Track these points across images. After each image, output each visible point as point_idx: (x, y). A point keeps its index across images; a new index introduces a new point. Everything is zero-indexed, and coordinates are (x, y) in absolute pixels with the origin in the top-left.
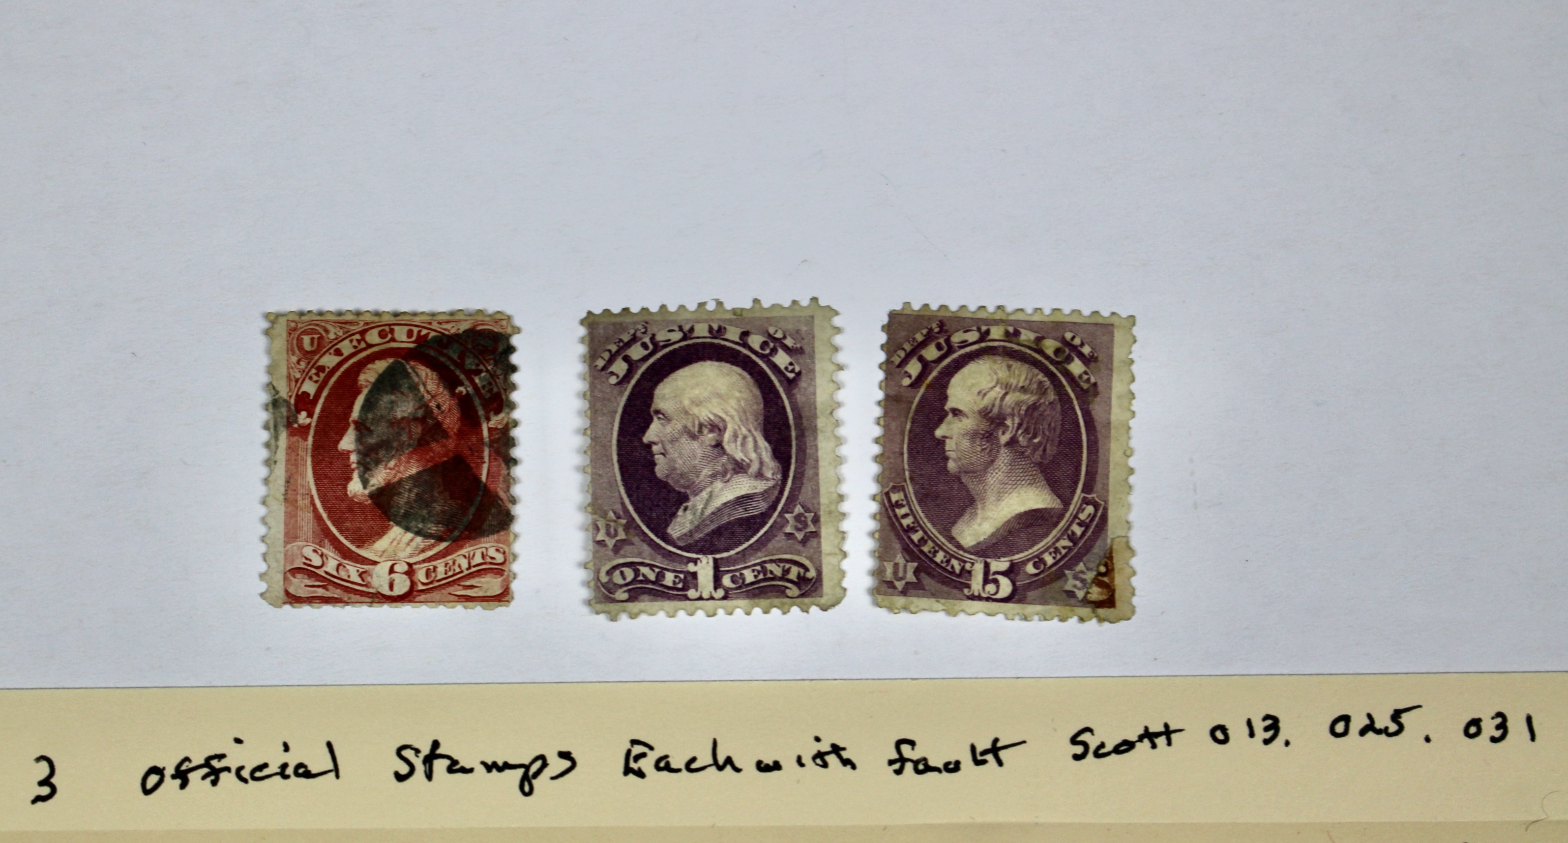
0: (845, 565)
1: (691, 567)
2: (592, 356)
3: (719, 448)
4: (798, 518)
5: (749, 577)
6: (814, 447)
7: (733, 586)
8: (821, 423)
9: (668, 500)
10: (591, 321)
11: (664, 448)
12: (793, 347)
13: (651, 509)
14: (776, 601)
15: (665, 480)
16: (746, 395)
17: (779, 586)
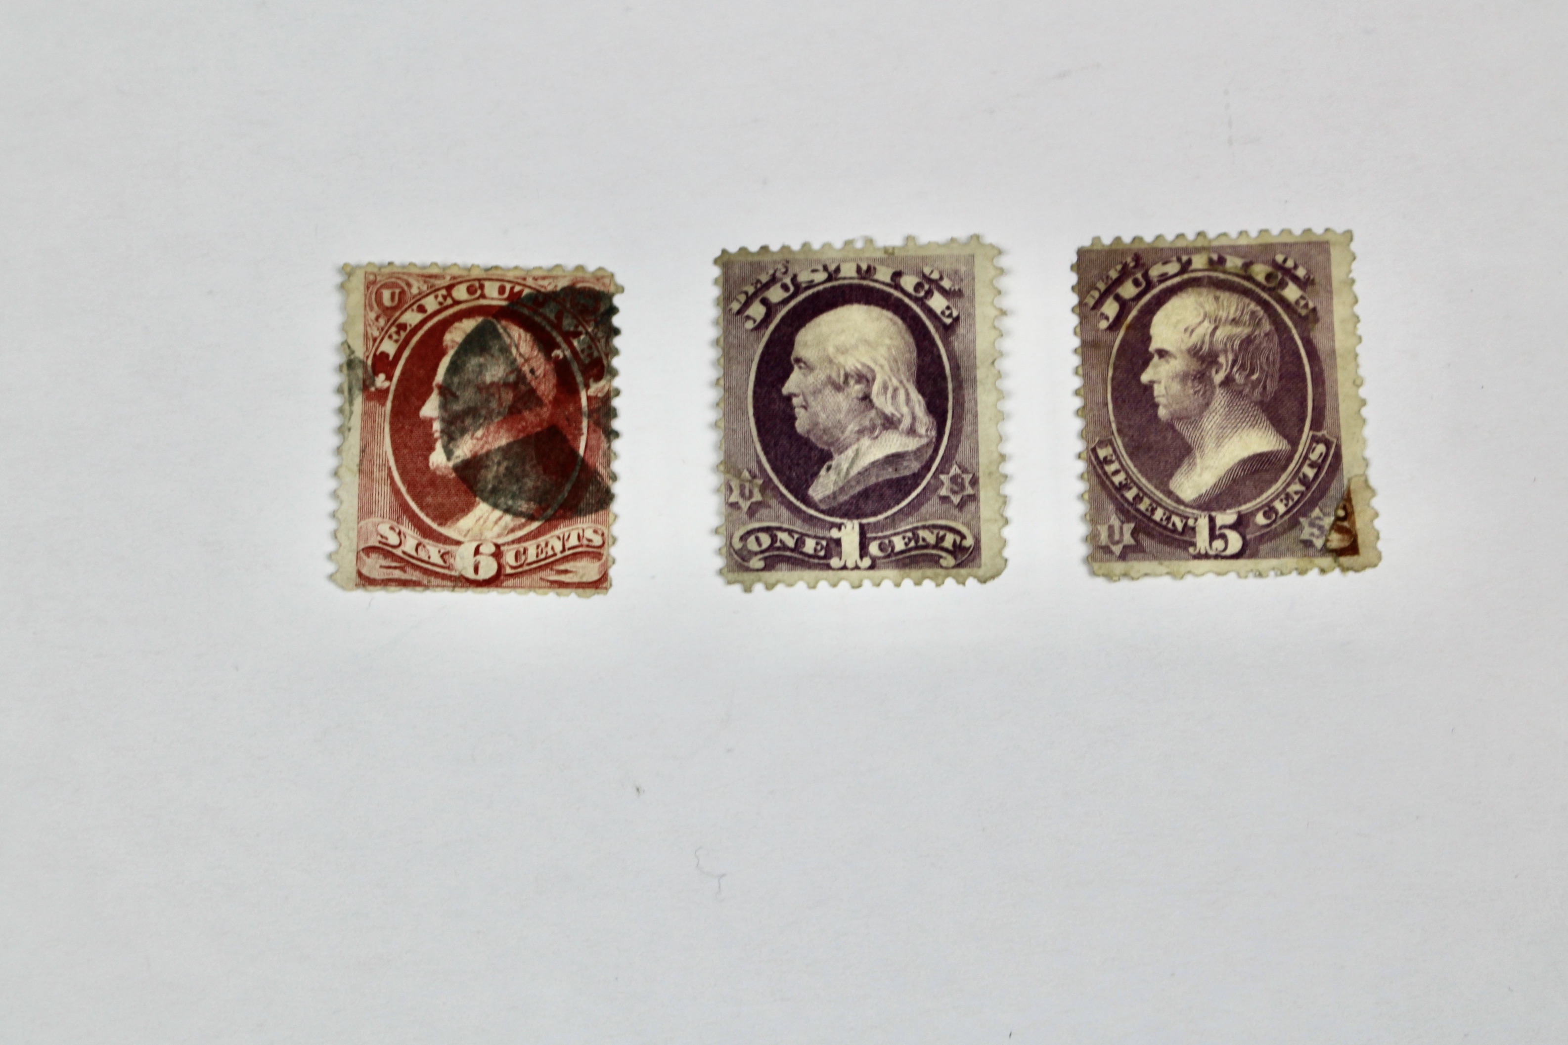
0: (1007, 532)
1: (834, 533)
2: (726, 298)
3: (868, 400)
4: (954, 479)
5: (899, 544)
6: (973, 402)
7: (880, 554)
8: (981, 374)
9: (810, 458)
10: (725, 261)
11: (805, 400)
12: (950, 289)
13: (790, 468)
14: (929, 572)
15: (806, 436)
16: (898, 342)
17: (932, 555)
